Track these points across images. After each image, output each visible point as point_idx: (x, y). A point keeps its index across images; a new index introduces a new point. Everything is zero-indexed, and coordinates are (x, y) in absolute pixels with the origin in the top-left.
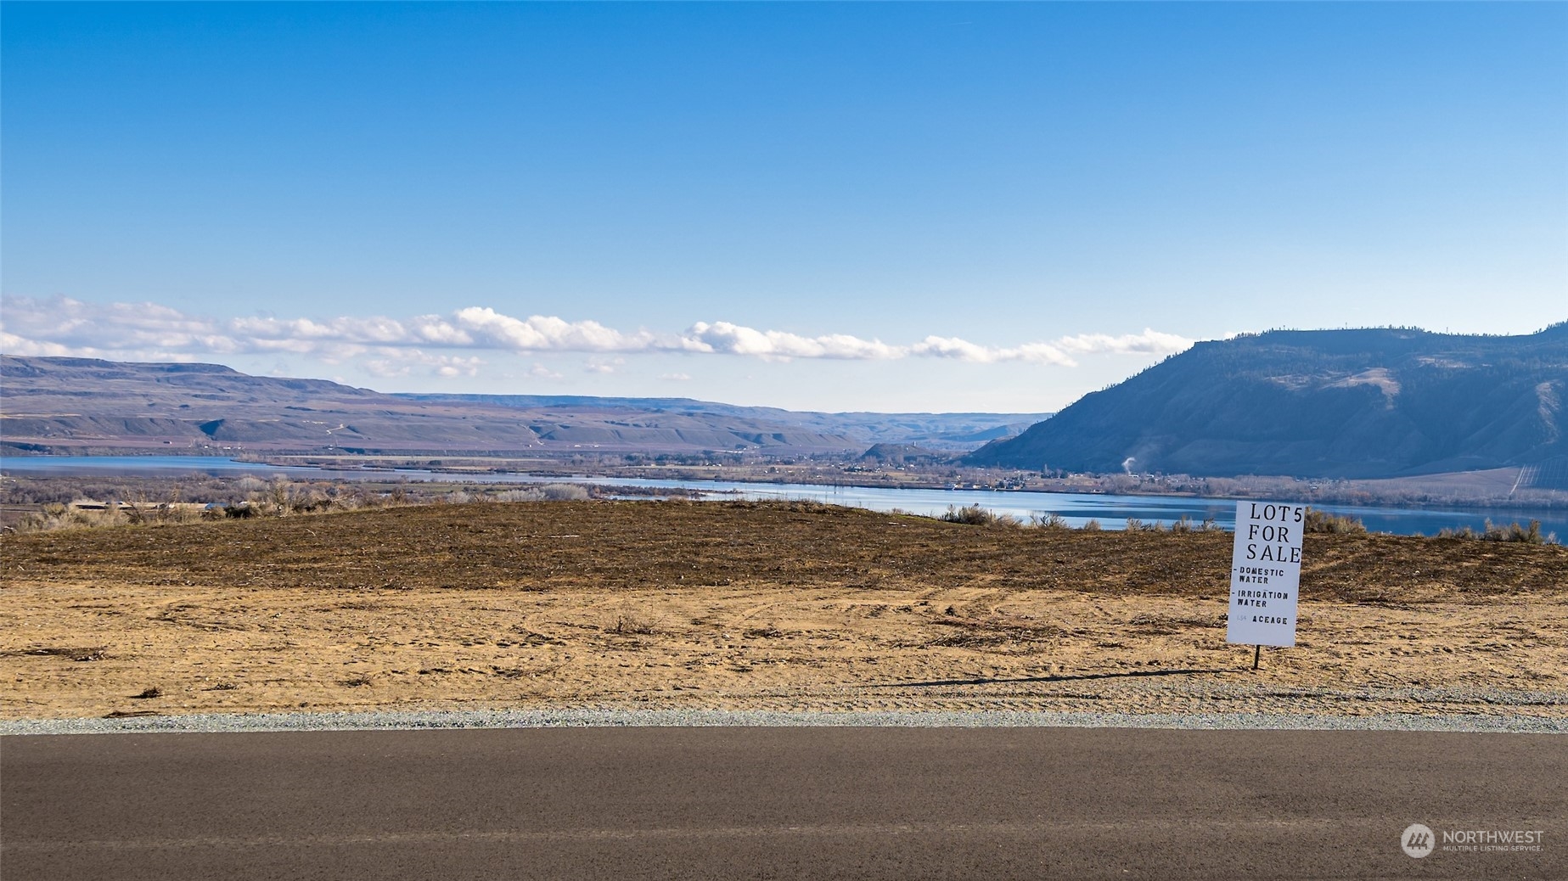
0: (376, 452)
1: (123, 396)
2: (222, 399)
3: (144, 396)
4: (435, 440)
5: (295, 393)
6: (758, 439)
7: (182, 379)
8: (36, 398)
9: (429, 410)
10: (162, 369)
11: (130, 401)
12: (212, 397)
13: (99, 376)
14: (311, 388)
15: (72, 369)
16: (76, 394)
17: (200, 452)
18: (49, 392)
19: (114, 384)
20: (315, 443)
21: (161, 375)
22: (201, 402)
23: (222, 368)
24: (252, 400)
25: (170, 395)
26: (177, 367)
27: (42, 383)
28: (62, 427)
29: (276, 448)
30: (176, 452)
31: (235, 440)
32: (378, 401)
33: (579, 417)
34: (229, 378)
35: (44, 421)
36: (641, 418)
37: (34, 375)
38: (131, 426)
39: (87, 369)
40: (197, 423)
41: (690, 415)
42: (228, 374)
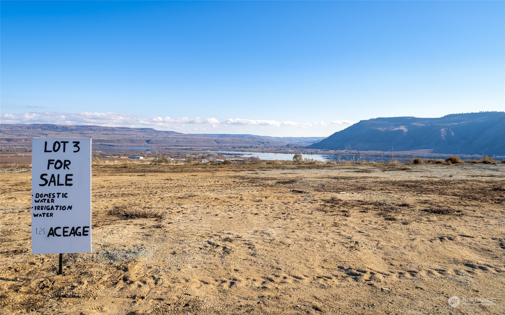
0: (181, 146)
1: (132, 135)
2: (152, 135)
3: (135, 135)
4: (194, 144)
5: (166, 134)
6: (263, 143)
7: (144, 131)
8: (114, 135)
9: (194, 137)
11: (133, 136)
13: (127, 131)
14: (170, 133)
15: (122, 129)
16: (122, 134)
17: (145, 146)
18: (117, 134)
20: (169, 144)
21: (140, 130)
22: (147, 136)
23: (152, 129)
24: (158, 135)
25: (141, 134)
26: (143, 129)
27: (116, 132)
28: (118, 141)
29: (161, 145)
30: (140, 146)
31: (153, 144)
32: (183, 135)
33: (225, 138)
34: (153, 131)
35: (114, 140)
36: (238, 139)
37: (114, 131)
38: (132, 141)
39: (125, 129)
40: (145, 140)
41: (249, 138)
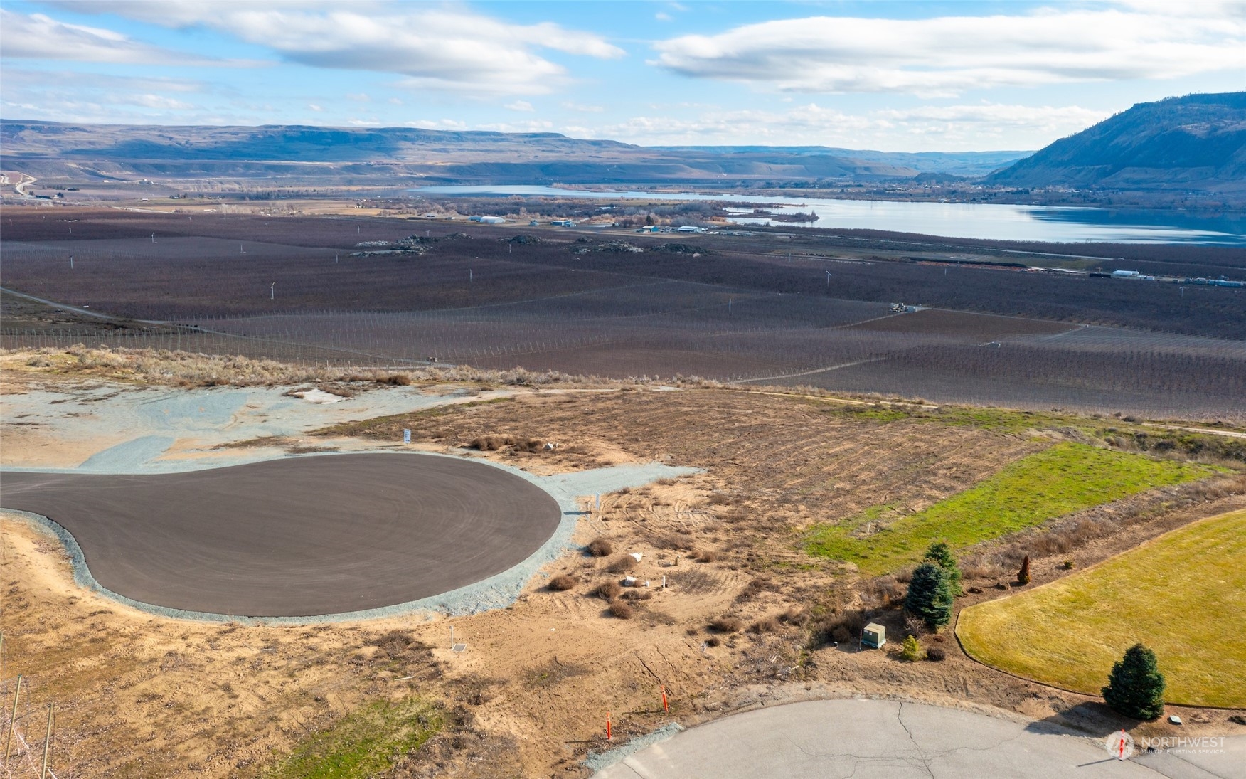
1: (505, 152)
2: (557, 152)
3: (516, 151)
5: (595, 148)
6: (853, 171)
7: (537, 141)
10: (527, 136)
12: (551, 151)
13: (493, 141)
14: (604, 145)
15: (482, 137)
16: (481, 151)
19: (502, 145)
20: (599, 176)
22: (546, 154)
24: (573, 152)
25: (530, 150)
27: (465, 145)
32: (639, 152)
34: (561, 141)
37: (462, 141)
39: (488, 137)
42: (562, 138)
